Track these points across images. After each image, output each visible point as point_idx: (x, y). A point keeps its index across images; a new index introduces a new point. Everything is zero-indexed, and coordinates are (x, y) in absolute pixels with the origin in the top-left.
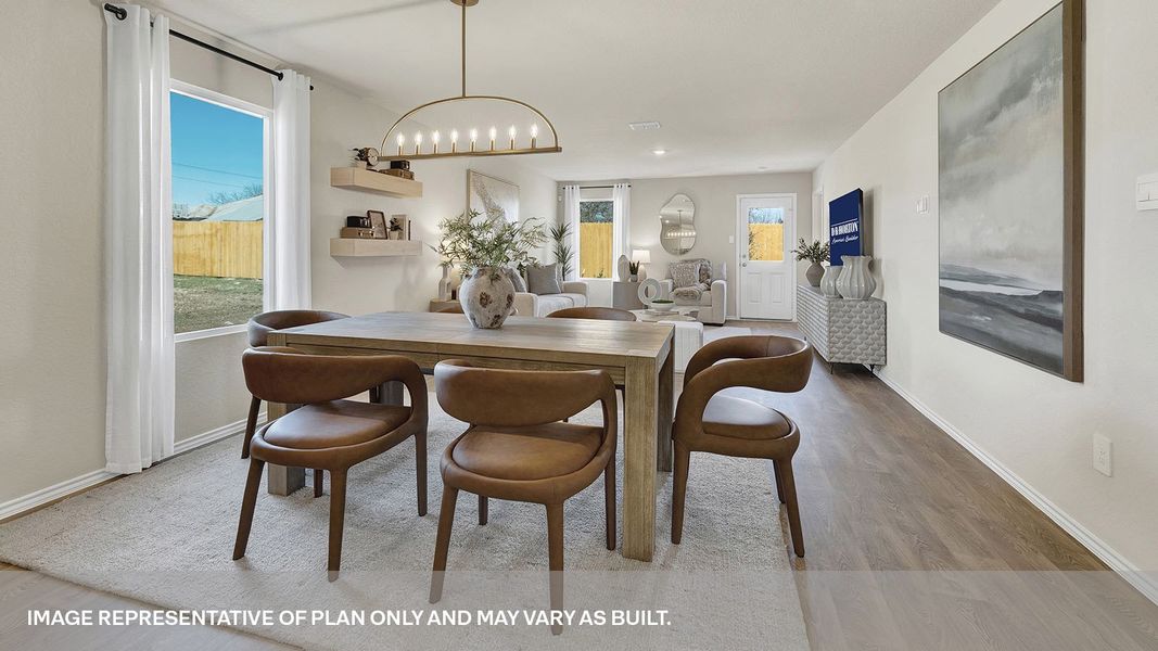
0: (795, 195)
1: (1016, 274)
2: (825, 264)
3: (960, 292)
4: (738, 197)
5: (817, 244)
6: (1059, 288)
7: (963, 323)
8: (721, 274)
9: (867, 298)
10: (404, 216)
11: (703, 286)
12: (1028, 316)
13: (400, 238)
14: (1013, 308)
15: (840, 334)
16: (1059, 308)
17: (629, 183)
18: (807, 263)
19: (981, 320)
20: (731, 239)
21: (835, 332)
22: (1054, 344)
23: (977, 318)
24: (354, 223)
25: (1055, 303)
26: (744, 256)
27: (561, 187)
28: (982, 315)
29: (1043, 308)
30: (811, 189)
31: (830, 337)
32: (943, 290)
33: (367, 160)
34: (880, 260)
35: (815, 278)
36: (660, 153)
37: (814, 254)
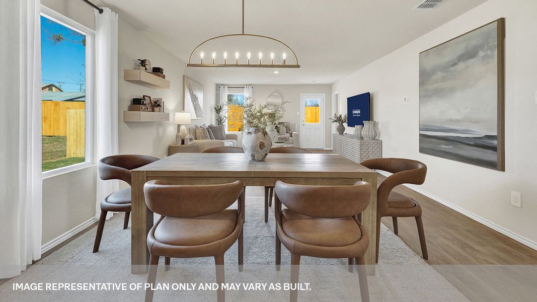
0: (325, 94)
1: (469, 129)
2: (345, 125)
3: (432, 136)
4: (301, 94)
5: (340, 116)
6: (495, 134)
7: (436, 149)
8: (295, 129)
9: (374, 139)
10: (161, 99)
11: (288, 134)
12: (476, 145)
13: (159, 111)
14: (467, 142)
15: (364, 155)
16: (495, 142)
17: (252, 86)
18: (338, 124)
19: (444, 147)
20: (298, 113)
21: (362, 154)
22: (491, 156)
23: (444, 146)
24: (137, 103)
25: (493, 140)
26: (304, 121)
27: (218, 87)
28: (447, 145)
29: (485, 142)
30: (331, 92)
31: (361, 156)
32: (421, 135)
33: (145, 66)
34: (378, 123)
35: (341, 130)
36: (276, 72)
37: (339, 120)
